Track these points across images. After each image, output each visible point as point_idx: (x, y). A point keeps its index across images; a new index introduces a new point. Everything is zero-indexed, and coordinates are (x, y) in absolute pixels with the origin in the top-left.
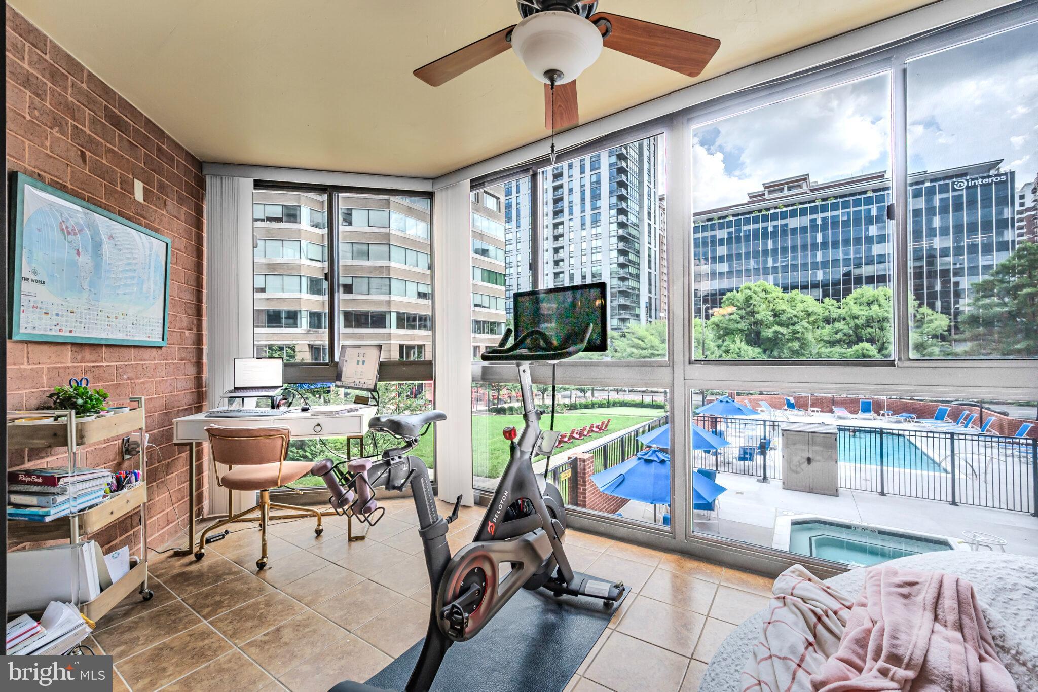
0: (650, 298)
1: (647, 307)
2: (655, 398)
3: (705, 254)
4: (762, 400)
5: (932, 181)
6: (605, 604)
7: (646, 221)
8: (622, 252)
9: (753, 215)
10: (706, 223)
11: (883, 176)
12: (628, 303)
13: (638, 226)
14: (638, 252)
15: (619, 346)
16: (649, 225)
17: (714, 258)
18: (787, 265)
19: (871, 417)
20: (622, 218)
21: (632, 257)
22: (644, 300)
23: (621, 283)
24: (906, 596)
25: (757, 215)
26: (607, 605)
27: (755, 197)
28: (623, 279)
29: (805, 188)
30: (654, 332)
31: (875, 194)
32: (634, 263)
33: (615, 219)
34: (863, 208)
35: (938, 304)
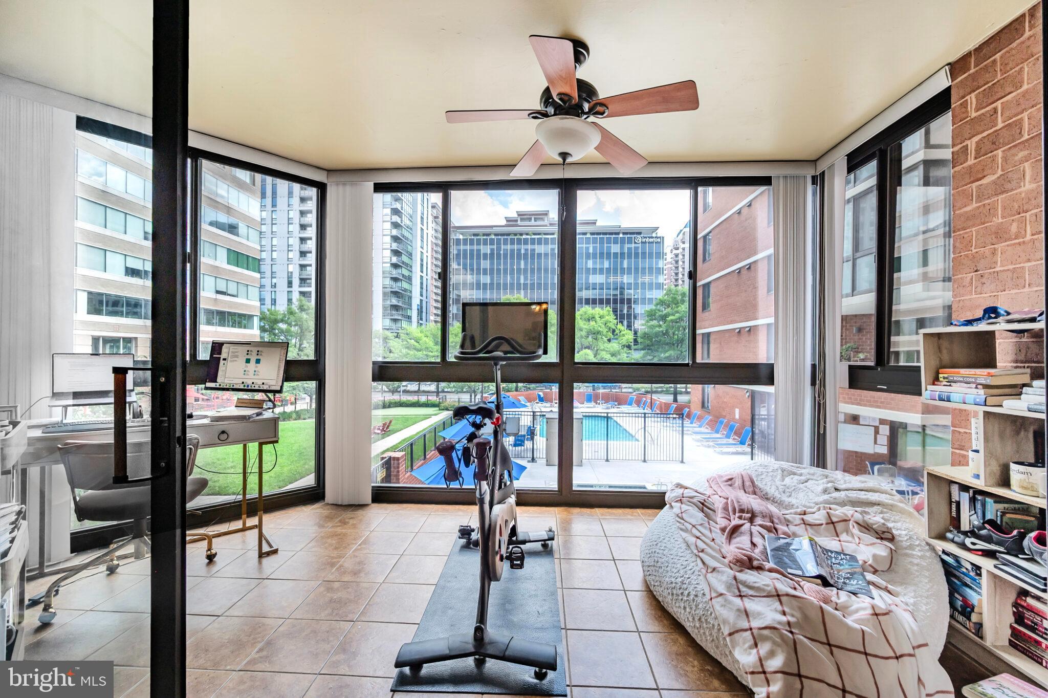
0: (421, 301)
1: (418, 309)
2: (430, 398)
3: (472, 265)
4: (520, 395)
5: (624, 233)
6: (543, 545)
7: (419, 225)
8: (396, 253)
9: (511, 237)
10: (473, 237)
11: (595, 223)
12: (400, 304)
13: (411, 229)
14: (411, 254)
15: (393, 347)
16: (422, 229)
17: (478, 269)
18: (534, 283)
19: (592, 406)
20: (396, 218)
21: (405, 258)
22: (415, 302)
23: (392, 283)
24: (730, 485)
25: (513, 237)
26: (545, 546)
27: (510, 221)
28: (395, 280)
29: (546, 222)
30: (428, 334)
31: (592, 236)
32: (407, 265)
33: (388, 218)
34: (584, 246)
35: (625, 323)
